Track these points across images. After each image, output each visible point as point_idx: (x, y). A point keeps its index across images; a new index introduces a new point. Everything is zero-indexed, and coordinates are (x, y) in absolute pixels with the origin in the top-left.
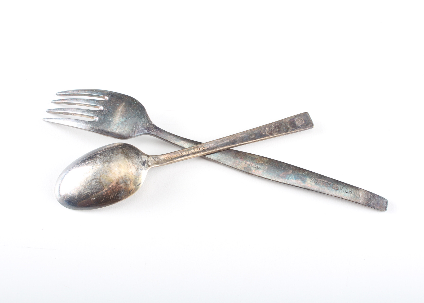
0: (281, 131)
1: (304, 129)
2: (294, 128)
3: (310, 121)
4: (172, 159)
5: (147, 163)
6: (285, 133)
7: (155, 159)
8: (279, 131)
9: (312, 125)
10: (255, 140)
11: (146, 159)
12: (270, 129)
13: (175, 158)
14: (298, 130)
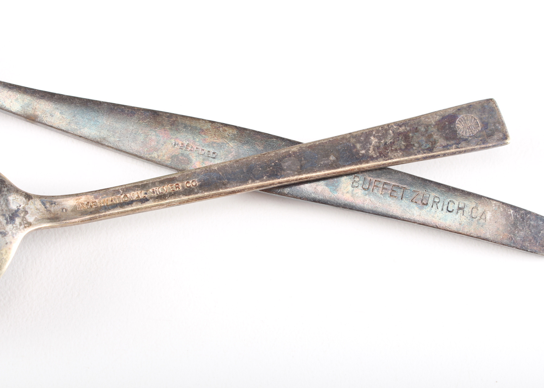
0: (414, 148)
1: (478, 147)
2: (452, 142)
3: (499, 123)
4: (98, 210)
5: (22, 215)
6: (425, 155)
7: (48, 205)
8: (406, 147)
9: (505, 137)
10: (335, 168)
11: (22, 206)
12: (382, 141)
13: (107, 208)
14: (462, 148)
